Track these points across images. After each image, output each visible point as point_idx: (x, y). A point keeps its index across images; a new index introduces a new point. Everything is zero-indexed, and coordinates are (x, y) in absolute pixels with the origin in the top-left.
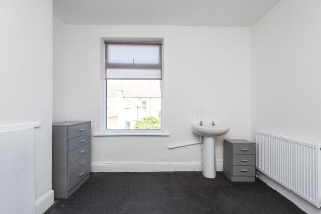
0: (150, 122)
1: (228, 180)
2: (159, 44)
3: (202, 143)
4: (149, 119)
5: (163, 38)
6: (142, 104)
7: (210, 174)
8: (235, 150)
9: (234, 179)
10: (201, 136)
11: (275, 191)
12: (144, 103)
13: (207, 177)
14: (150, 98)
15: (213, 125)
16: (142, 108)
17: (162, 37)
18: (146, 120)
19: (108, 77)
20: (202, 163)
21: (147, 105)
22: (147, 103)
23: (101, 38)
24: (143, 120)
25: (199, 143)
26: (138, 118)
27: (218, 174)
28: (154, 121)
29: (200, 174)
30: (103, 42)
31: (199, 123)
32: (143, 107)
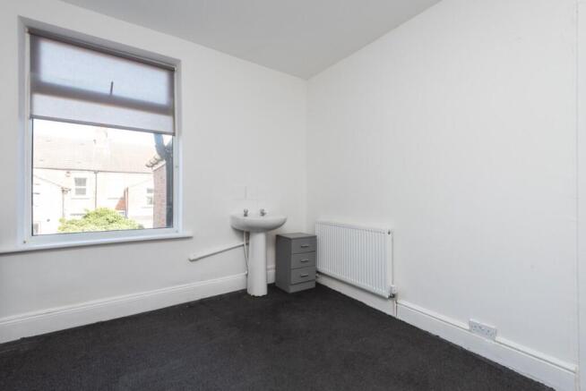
0: (100, 220)
1: (285, 293)
2: (169, 68)
3: (247, 244)
4: (98, 215)
5: (180, 61)
6: (74, 182)
7: (259, 290)
8: (295, 248)
9: (292, 290)
10: (245, 232)
11: (339, 294)
12: (80, 182)
13: (256, 295)
14: (96, 172)
15: (263, 214)
16: (73, 191)
17: (177, 57)
18: (91, 219)
19: (35, 113)
20: (247, 275)
21: (89, 187)
22: (88, 182)
23: (22, 19)
24: (79, 218)
25: (241, 243)
26: (64, 215)
27: (270, 287)
28: (111, 218)
29: (244, 293)
30: (27, 30)
31: (243, 213)
32: (76, 189)
